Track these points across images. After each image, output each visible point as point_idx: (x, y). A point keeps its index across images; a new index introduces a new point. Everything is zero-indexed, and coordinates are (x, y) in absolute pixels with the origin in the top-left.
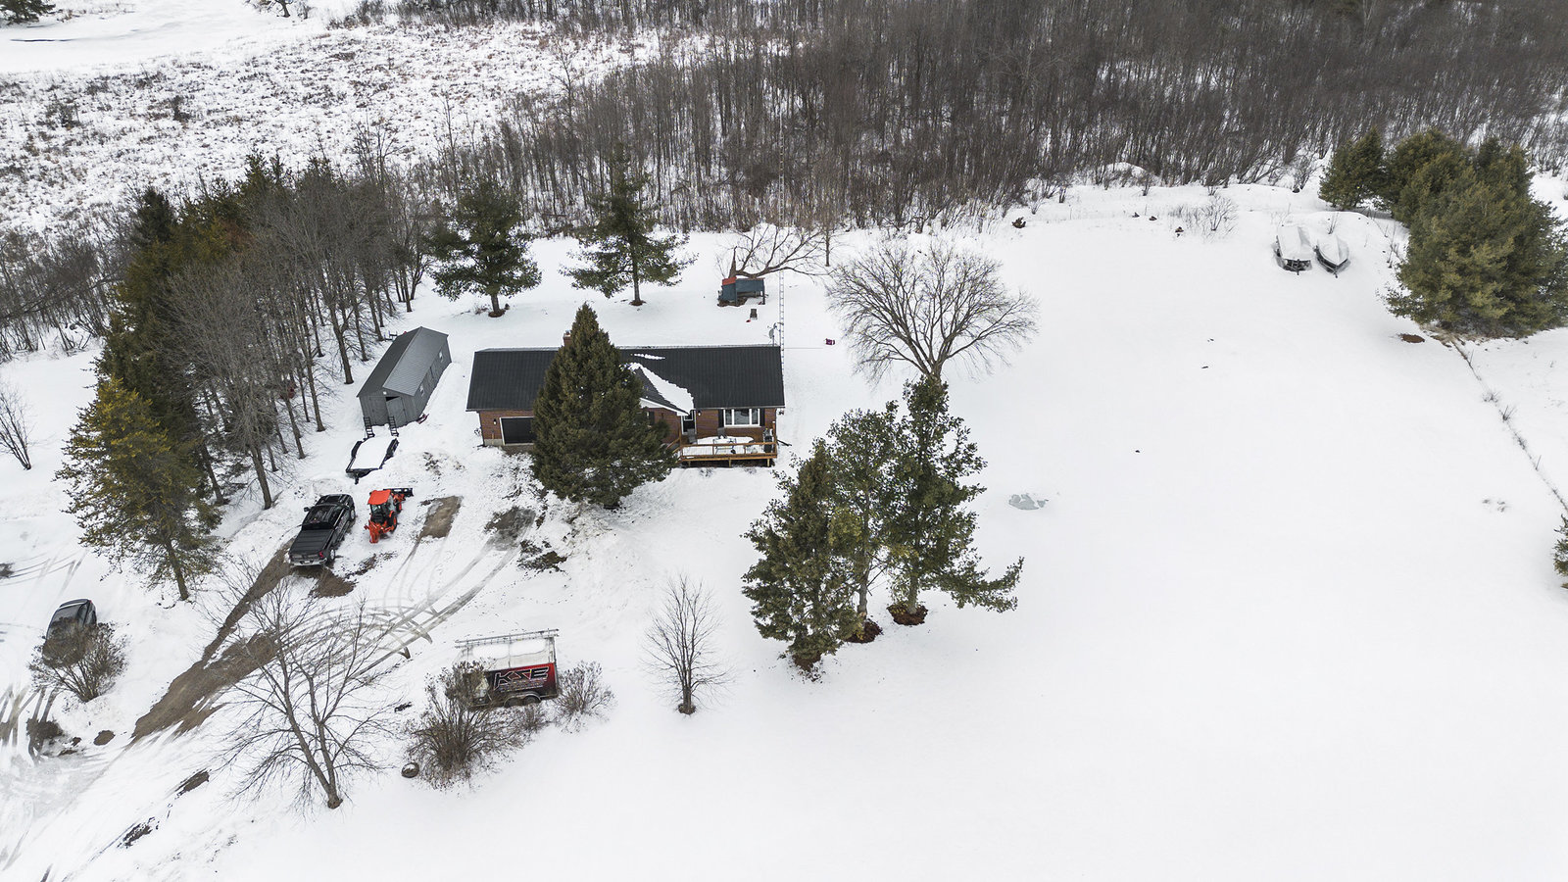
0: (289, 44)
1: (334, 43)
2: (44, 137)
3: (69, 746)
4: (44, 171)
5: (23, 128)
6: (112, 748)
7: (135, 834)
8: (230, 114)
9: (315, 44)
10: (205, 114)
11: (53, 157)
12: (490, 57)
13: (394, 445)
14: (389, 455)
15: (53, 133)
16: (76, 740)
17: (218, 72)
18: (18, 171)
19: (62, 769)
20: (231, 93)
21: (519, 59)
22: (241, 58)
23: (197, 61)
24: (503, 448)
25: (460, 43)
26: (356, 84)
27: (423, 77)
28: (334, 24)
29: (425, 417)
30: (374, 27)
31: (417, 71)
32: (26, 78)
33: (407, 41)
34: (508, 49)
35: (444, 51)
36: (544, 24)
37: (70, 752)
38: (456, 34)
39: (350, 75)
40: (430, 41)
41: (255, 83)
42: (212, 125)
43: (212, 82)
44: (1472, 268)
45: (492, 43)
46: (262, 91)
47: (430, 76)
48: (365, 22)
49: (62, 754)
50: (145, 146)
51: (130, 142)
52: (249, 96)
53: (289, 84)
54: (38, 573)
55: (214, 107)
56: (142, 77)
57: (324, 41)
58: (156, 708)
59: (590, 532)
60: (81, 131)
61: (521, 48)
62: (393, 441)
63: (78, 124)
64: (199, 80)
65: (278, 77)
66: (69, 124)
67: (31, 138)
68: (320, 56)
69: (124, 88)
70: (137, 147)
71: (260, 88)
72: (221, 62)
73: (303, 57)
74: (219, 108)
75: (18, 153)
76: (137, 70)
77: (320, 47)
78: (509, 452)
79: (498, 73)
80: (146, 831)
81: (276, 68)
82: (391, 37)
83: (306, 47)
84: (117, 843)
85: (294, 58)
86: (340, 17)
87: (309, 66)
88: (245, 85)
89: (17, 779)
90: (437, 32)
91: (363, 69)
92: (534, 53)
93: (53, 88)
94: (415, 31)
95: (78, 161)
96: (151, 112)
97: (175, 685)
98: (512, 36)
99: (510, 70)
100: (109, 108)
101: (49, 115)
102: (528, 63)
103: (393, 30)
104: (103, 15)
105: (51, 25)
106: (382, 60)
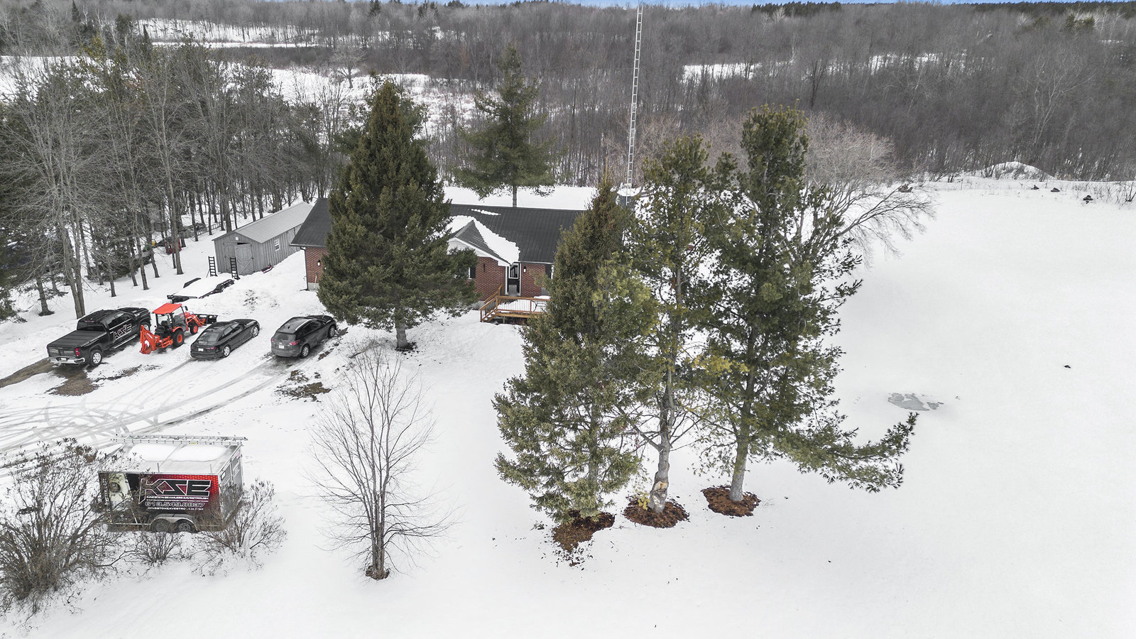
13: (227, 285)
14: (218, 290)
29: (271, 267)
62: (229, 282)
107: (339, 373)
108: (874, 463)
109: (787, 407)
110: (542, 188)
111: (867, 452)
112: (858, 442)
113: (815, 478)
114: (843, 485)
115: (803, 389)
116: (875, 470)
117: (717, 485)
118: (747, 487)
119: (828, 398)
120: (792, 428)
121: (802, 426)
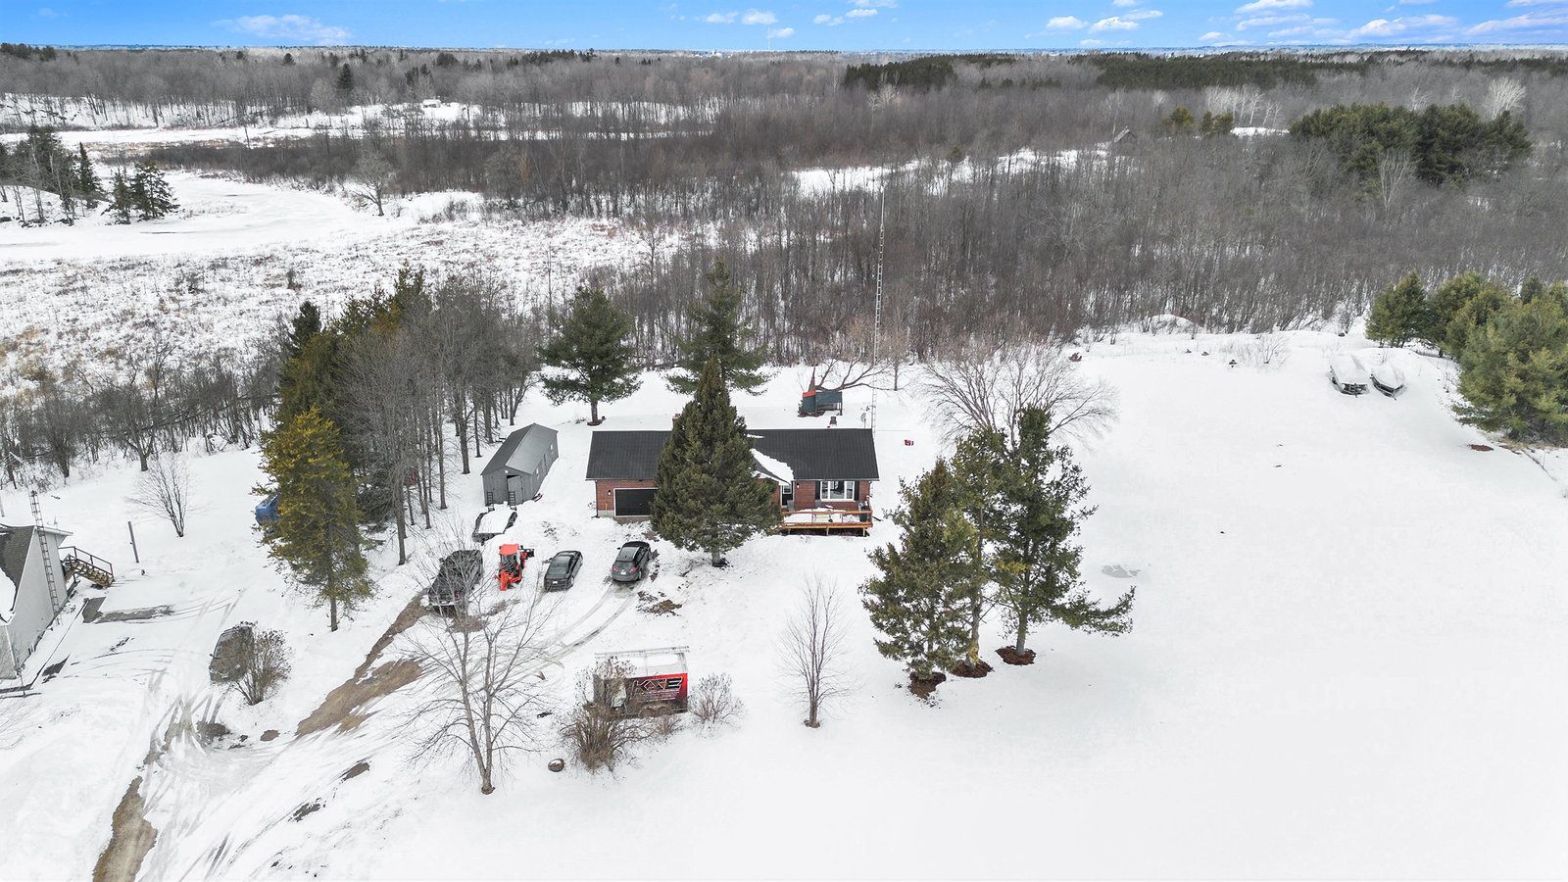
0: (385, 235)
1: (424, 233)
2: (174, 299)
3: (237, 742)
4: (175, 325)
5: (155, 294)
6: (276, 744)
7: (303, 812)
8: (336, 284)
9: (408, 234)
10: (315, 285)
11: (182, 315)
12: (565, 243)
13: (514, 517)
14: (510, 525)
15: (181, 297)
16: (244, 738)
17: (324, 255)
18: (153, 324)
19: (234, 760)
20: (337, 270)
21: (591, 245)
22: (343, 244)
23: (305, 247)
24: (615, 519)
25: (537, 233)
26: (446, 263)
27: (506, 258)
28: (423, 220)
29: (540, 496)
30: (458, 222)
31: (500, 253)
32: (156, 258)
33: (488, 232)
34: (579, 238)
35: (523, 240)
36: (610, 220)
37: (238, 746)
38: (532, 227)
39: (440, 256)
40: (509, 232)
41: (357, 262)
42: (322, 292)
43: (319, 261)
44: (1533, 374)
45: (566, 234)
46: (364, 268)
47: (512, 257)
48: (451, 218)
49: (231, 747)
50: (264, 307)
51: (252, 303)
52: (353, 271)
53: (387, 263)
54: (197, 612)
55: (323, 279)
56: (258, 258)
57: (416, 233)
58: (315, 714)
59: (703, 582)
60: (206, 296)
61: (592, 237)
62: (514, 513)
63: (202, 291)
64: (308, 260)
65: (378, 258)
66: (193, 290)
67: (162, 301)
68: (413, 243)
69: (241, 266)
70: (257, 308)
71: (361, 266)
72: (327, 247)
73: (397, 244)
74: (327, 280)
75: (152, 312)
76: (252, 253)
77: (412, 237)
78: (621, 523)
79: (573, 255)
80: (316, 808)
81: (375, 252)
82: (475, 229)
83: (400, 237)
84: (288, 818)
85: (390, 244)
86: (429, 215)
87: (404, 250)
88: (349, 264)
89: (192, 767)
90: (515, 226)
91: (451, 252)
92: (603, 241)
93: (179, 265)
94: (496, 225)
95: (205, 318)
96: (267, 282)
97: (330, 698)
98: (583, 228)
99: (584, 253)
100: (230, 280)
101: (177, 284)
102: (599, 248)
103: (476, 225)
104: (220, 214)
105: (173, 222)
106: (469, 245)
107: (682, 591)
108: (1113, 619)
109: (1050, 589)
110: (754, 389)
111: (1109, 613)
112: (1103, 608)
113: (1080, 632)
114: (1098, 635)
115: (1062, 576)
116: (1116, 624)
117: (1004, 647)
118: (1027, 646)
119: (1079, 580)
120: (1058, 602)
121: (1064, 600)
